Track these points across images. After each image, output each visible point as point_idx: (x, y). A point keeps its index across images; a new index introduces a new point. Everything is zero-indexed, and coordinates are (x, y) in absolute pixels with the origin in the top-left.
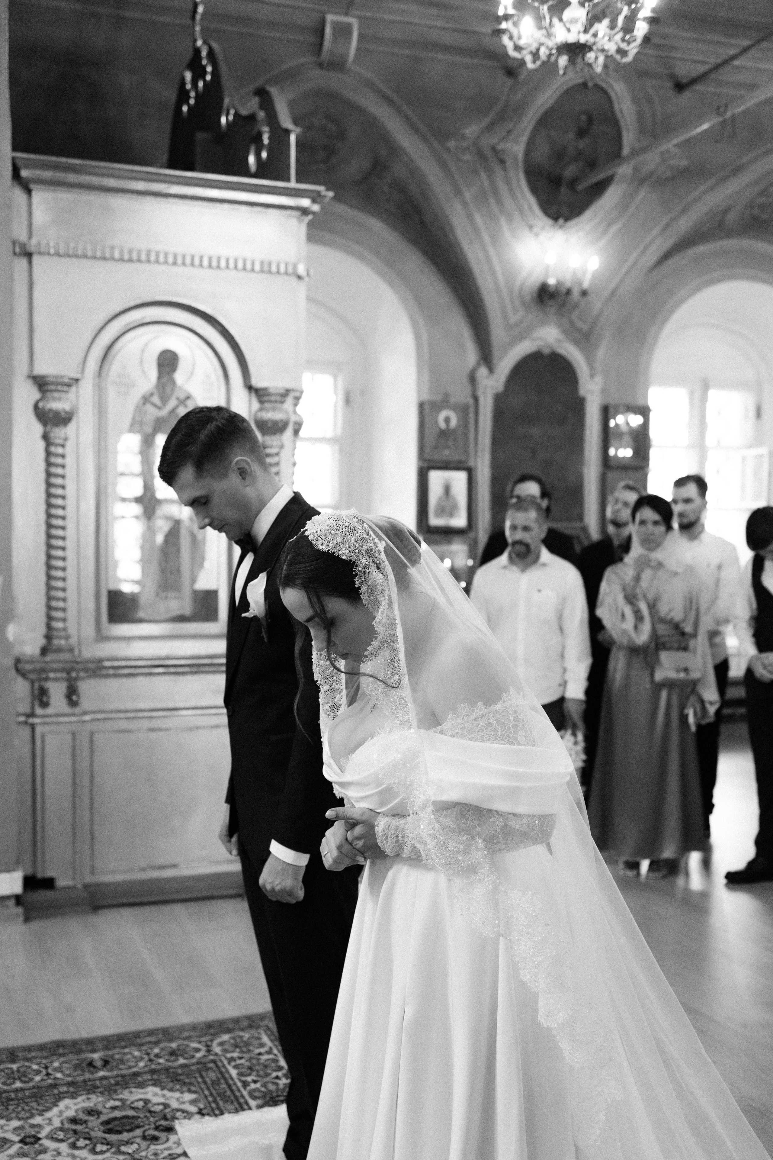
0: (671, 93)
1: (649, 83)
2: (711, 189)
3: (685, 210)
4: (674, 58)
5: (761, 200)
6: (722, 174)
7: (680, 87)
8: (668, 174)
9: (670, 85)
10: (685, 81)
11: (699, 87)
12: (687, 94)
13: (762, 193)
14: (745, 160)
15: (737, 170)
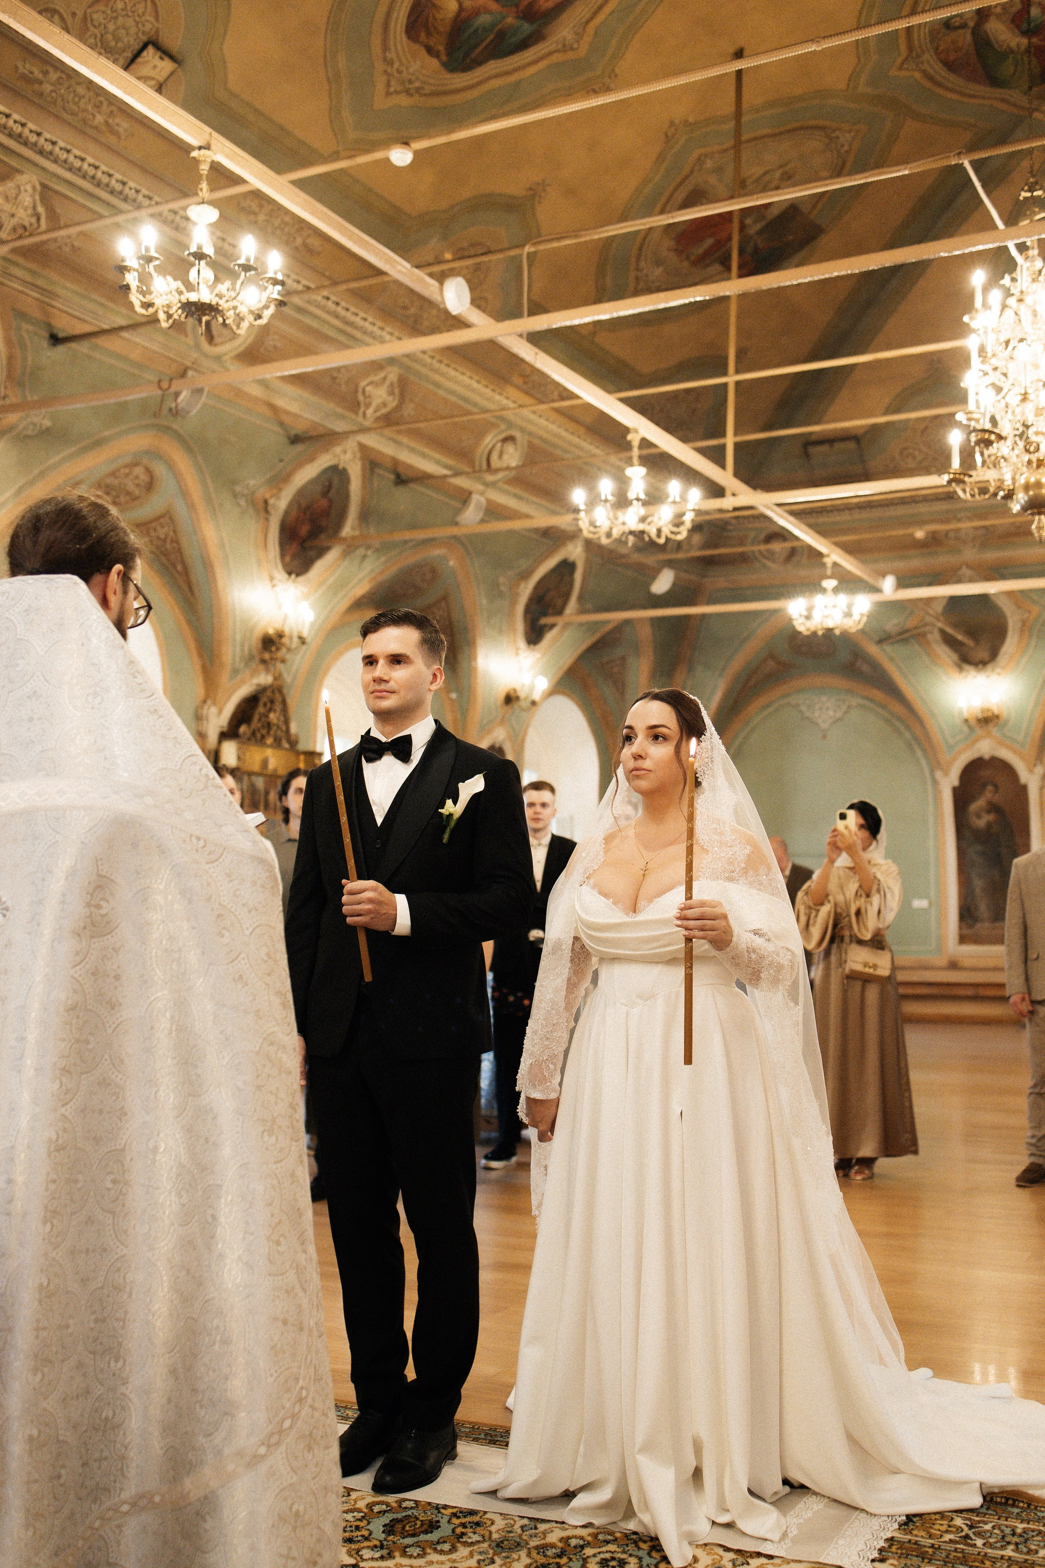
0: (45, 343)
1: (25, 326)
2: (71, 457)
3: (42, 474)
4: (53, 307)
5: (109, 481)
6: (83, 444)
7: (55, 340)
8: (30, 432)
9: (46, 335)
10: (61, 335)
11: (73, 345)
12: (61, 349)
13: (113, 474)
14: (107, 433)
15: (98, 443)
